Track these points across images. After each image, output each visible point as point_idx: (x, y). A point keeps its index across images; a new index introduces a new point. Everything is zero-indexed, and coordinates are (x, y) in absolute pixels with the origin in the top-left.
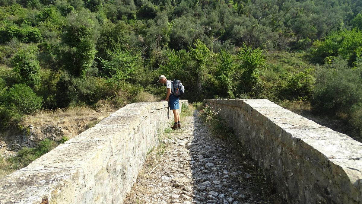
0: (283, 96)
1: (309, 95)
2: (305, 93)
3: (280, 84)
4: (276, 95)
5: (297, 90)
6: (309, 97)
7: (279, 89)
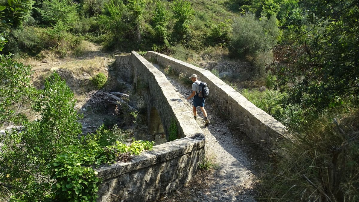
0: (208, 43)
1: (228, 41)
2: (225, 40)
3: (206, 32)
4: (202, 42)
5: (219, 37)
6: (227, 43)
7: (205, 37)
